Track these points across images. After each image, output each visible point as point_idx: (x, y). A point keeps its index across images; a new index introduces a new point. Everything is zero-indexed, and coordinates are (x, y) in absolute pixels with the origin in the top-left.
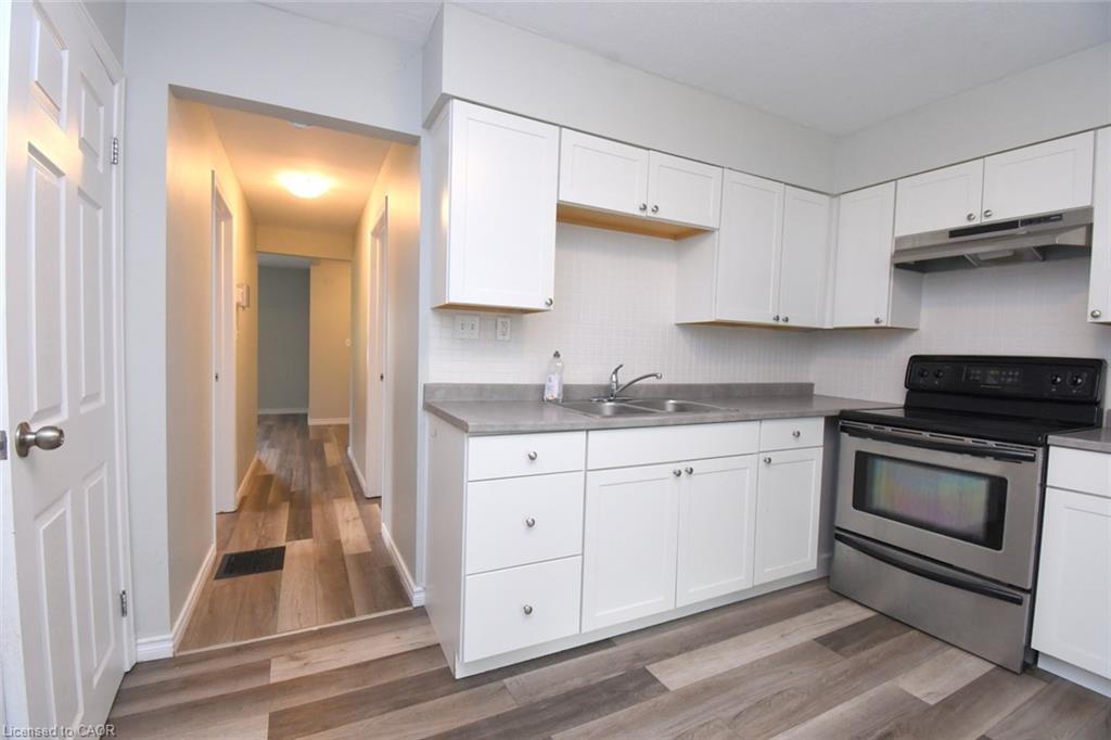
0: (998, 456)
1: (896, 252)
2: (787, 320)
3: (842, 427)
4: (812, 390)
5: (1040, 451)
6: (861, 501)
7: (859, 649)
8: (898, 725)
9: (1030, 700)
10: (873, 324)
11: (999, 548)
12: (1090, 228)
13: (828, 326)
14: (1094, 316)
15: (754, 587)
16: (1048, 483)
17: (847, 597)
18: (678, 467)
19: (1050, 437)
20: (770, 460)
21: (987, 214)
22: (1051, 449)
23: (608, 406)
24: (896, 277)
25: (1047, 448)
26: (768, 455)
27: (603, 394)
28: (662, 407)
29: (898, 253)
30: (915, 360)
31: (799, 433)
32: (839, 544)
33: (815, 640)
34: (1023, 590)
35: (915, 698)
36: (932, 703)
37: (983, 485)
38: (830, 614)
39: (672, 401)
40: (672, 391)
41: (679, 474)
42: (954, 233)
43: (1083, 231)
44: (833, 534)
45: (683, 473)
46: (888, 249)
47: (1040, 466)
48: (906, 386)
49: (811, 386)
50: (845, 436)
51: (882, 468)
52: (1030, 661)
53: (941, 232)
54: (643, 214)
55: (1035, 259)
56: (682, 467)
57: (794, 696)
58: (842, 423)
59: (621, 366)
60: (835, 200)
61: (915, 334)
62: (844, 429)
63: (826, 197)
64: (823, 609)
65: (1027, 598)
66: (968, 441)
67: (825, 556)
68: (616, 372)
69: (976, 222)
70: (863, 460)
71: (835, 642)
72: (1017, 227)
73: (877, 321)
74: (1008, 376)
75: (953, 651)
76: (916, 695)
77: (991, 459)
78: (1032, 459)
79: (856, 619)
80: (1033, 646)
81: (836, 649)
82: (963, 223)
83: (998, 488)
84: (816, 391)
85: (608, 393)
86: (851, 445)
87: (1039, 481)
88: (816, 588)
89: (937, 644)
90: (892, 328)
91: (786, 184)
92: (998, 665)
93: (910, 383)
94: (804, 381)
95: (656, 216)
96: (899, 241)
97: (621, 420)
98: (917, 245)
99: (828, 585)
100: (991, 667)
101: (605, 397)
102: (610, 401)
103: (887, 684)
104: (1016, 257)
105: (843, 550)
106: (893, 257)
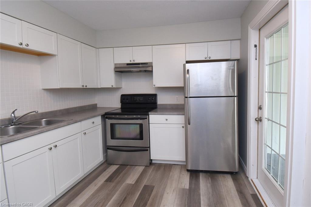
0: (141, 119)
1: (115, 67)
2: (86, 86)
3: (106, 117)
4: (97, 105)
5: (148, 116)
6: (113, 137)
7: (116, 178)
8: (127, 194)
9: (152, 171)
10: (111, 87)
11: (143, 140)
12: (152, 66)
13: (99, 87)
14: (154, 86)
15: (84, 174)
16: (150, 123)
17: (112, 164)
18: (50, 146)
19: (149, 113)
20: (85, 133)
21: (134, 61)
22: (150, 115)
23: (11, 128)
24: (115, 74)
25: (149, 115)
26: (85, 132)
27: (7, 123)
28: (40, 124)
29: (116, 68)
30: (122, 96)
31: (94, 122)
32: (109, 150)
33: (105, 181)
34: (148, 147)
35: (130, 184)
36: (134, 183)
37: (138, 126)
38: (108, 171)
39: (44, 120)
40: (44, 115)
41: (51, 149)
42: (128, 64)
43: (151, 67)
44: (107, 148)
45: (53, 148)
46: (113, 67)
47: (148, 120)
48: (121, 103)
49: (96, 104)
50: (107, 120)
51: (117, 126)
52: (151, 162)
53: (125, 64)
54: (21, 47)
55: (144, 72)
56: (52, 146)
57: (101, 202)
58: (106, 116)
59: (16, 110)
60: (97, 49)
61: (121, 89)
62: (107, 118)
63: (95, 48)
64: (106, 171)
65: (149, 149)
66: (135, 116)
67: (105, 154)
68: (13, 112)
69: (132, 62)
70: (112, 125)
71: (110, 179)
72: (140, 65)
73: (112, 86)
74: (141, 99)
75: (137, 167)
76: (130, 183)
77: (139, 120)
78: (146, 118)
79: (115, 170)
80: (151, 159)
81: (110, 181)
82: (129, 62)
83: (141, 126)
84: (98, 106)
85: (10, 122)
86: (109, 122)
87: (148, 123)
88: (104, 165)
89: (134, 166)
90: (116, 88)
91: (81, 42)
92: (146, 166)
93: (122, 102)
94: (94, 103)
95: (28, 48)
96: (115, 64)
97: (20, 135)
98: (120, 66)
99: (107, 162)
100: (144, 167)
101: (9, 124)
102: (12, 125)
103: (124, 184)
104: (140, 71)
105: (109, 151)
106: (114, 69)
